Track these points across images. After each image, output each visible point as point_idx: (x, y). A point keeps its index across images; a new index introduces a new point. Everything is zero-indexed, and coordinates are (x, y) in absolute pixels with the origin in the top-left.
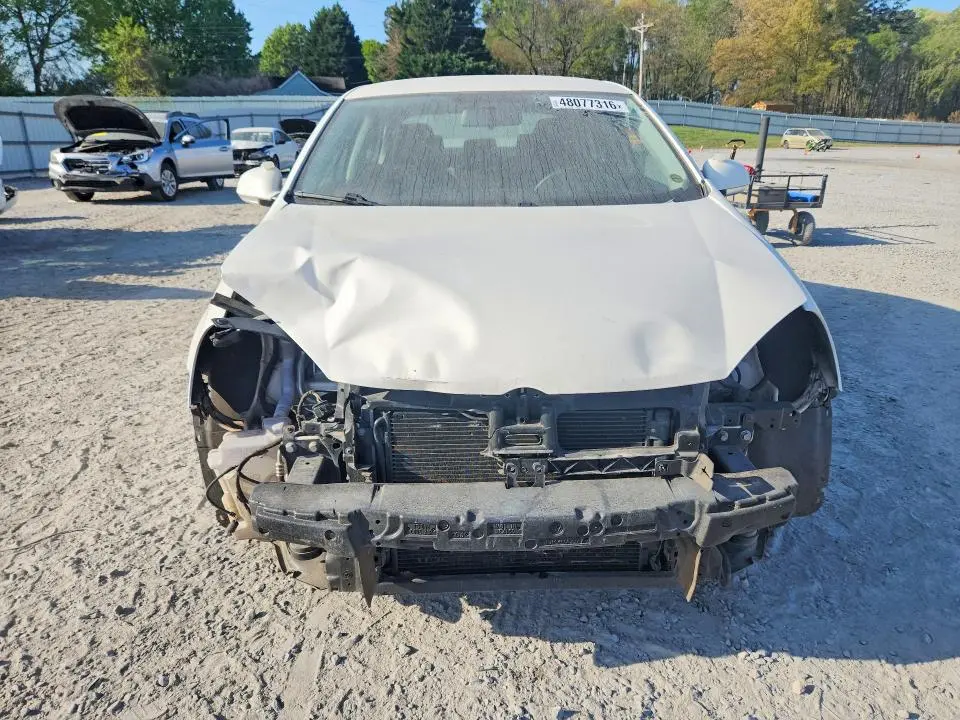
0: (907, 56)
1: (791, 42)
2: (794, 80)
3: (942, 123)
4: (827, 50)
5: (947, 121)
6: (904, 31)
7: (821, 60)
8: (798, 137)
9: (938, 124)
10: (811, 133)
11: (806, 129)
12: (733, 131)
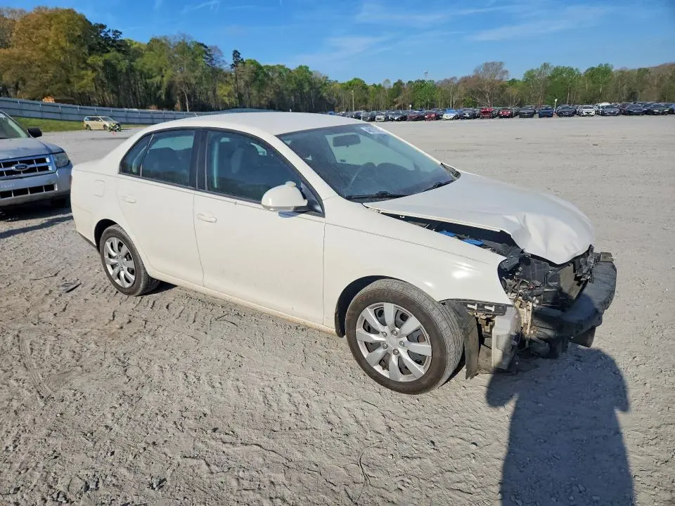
0: (131, 69)
1: (56, 55)
2: (68, 82)
3: (172, 112)
4: (85, 62)
5: (174, 110)
6: (124, 52)
7: (83, 69)
8: (95, 122)
9: (169, 112)
10: (104, 119)
11: (99, 117)
12: (42, 118)
